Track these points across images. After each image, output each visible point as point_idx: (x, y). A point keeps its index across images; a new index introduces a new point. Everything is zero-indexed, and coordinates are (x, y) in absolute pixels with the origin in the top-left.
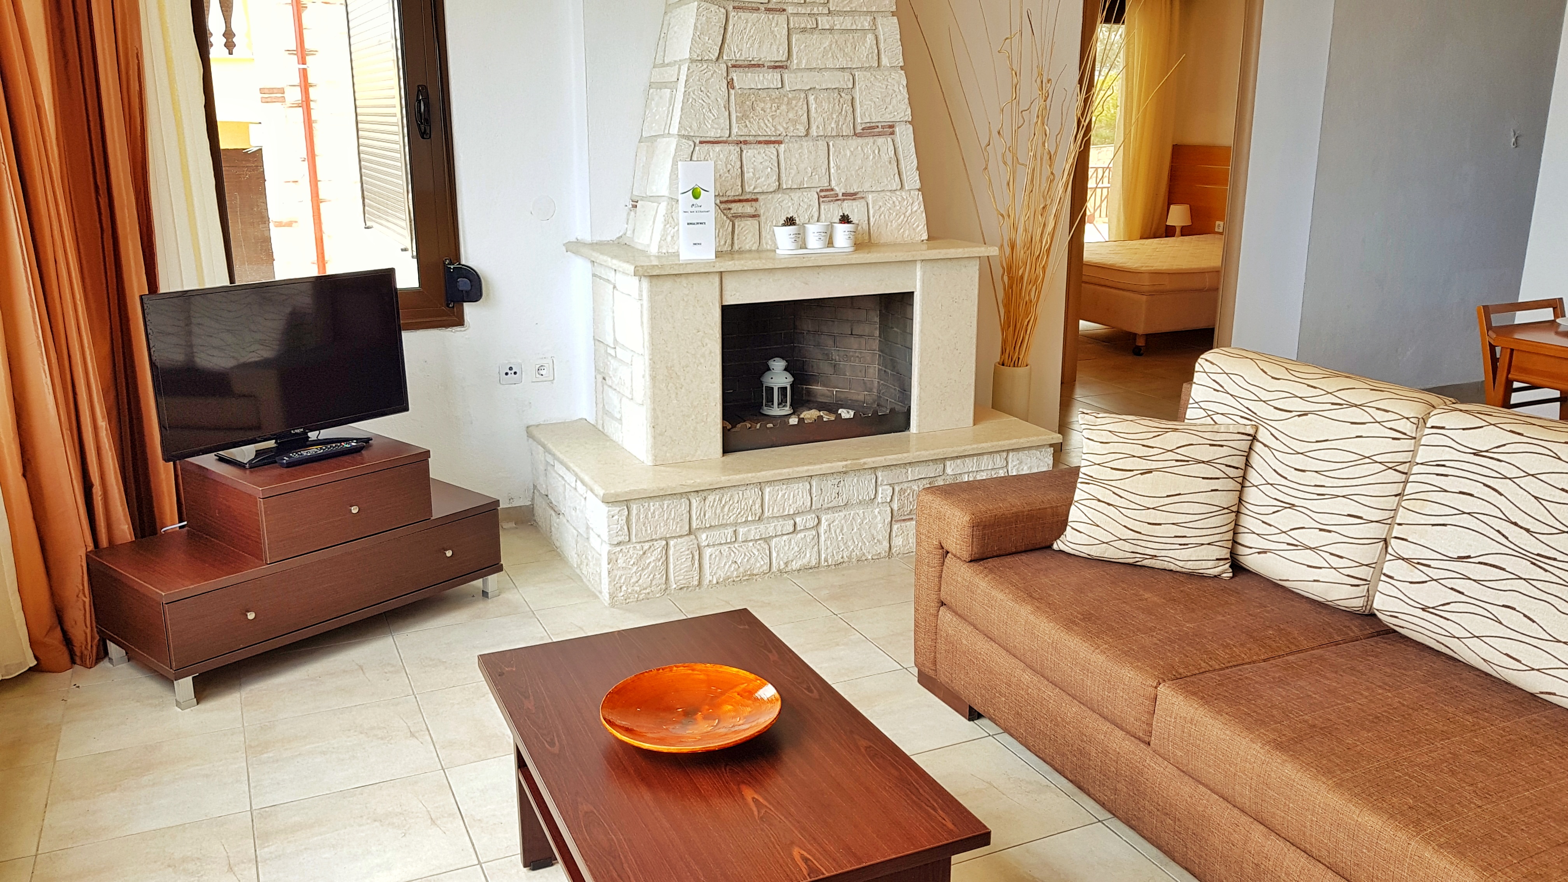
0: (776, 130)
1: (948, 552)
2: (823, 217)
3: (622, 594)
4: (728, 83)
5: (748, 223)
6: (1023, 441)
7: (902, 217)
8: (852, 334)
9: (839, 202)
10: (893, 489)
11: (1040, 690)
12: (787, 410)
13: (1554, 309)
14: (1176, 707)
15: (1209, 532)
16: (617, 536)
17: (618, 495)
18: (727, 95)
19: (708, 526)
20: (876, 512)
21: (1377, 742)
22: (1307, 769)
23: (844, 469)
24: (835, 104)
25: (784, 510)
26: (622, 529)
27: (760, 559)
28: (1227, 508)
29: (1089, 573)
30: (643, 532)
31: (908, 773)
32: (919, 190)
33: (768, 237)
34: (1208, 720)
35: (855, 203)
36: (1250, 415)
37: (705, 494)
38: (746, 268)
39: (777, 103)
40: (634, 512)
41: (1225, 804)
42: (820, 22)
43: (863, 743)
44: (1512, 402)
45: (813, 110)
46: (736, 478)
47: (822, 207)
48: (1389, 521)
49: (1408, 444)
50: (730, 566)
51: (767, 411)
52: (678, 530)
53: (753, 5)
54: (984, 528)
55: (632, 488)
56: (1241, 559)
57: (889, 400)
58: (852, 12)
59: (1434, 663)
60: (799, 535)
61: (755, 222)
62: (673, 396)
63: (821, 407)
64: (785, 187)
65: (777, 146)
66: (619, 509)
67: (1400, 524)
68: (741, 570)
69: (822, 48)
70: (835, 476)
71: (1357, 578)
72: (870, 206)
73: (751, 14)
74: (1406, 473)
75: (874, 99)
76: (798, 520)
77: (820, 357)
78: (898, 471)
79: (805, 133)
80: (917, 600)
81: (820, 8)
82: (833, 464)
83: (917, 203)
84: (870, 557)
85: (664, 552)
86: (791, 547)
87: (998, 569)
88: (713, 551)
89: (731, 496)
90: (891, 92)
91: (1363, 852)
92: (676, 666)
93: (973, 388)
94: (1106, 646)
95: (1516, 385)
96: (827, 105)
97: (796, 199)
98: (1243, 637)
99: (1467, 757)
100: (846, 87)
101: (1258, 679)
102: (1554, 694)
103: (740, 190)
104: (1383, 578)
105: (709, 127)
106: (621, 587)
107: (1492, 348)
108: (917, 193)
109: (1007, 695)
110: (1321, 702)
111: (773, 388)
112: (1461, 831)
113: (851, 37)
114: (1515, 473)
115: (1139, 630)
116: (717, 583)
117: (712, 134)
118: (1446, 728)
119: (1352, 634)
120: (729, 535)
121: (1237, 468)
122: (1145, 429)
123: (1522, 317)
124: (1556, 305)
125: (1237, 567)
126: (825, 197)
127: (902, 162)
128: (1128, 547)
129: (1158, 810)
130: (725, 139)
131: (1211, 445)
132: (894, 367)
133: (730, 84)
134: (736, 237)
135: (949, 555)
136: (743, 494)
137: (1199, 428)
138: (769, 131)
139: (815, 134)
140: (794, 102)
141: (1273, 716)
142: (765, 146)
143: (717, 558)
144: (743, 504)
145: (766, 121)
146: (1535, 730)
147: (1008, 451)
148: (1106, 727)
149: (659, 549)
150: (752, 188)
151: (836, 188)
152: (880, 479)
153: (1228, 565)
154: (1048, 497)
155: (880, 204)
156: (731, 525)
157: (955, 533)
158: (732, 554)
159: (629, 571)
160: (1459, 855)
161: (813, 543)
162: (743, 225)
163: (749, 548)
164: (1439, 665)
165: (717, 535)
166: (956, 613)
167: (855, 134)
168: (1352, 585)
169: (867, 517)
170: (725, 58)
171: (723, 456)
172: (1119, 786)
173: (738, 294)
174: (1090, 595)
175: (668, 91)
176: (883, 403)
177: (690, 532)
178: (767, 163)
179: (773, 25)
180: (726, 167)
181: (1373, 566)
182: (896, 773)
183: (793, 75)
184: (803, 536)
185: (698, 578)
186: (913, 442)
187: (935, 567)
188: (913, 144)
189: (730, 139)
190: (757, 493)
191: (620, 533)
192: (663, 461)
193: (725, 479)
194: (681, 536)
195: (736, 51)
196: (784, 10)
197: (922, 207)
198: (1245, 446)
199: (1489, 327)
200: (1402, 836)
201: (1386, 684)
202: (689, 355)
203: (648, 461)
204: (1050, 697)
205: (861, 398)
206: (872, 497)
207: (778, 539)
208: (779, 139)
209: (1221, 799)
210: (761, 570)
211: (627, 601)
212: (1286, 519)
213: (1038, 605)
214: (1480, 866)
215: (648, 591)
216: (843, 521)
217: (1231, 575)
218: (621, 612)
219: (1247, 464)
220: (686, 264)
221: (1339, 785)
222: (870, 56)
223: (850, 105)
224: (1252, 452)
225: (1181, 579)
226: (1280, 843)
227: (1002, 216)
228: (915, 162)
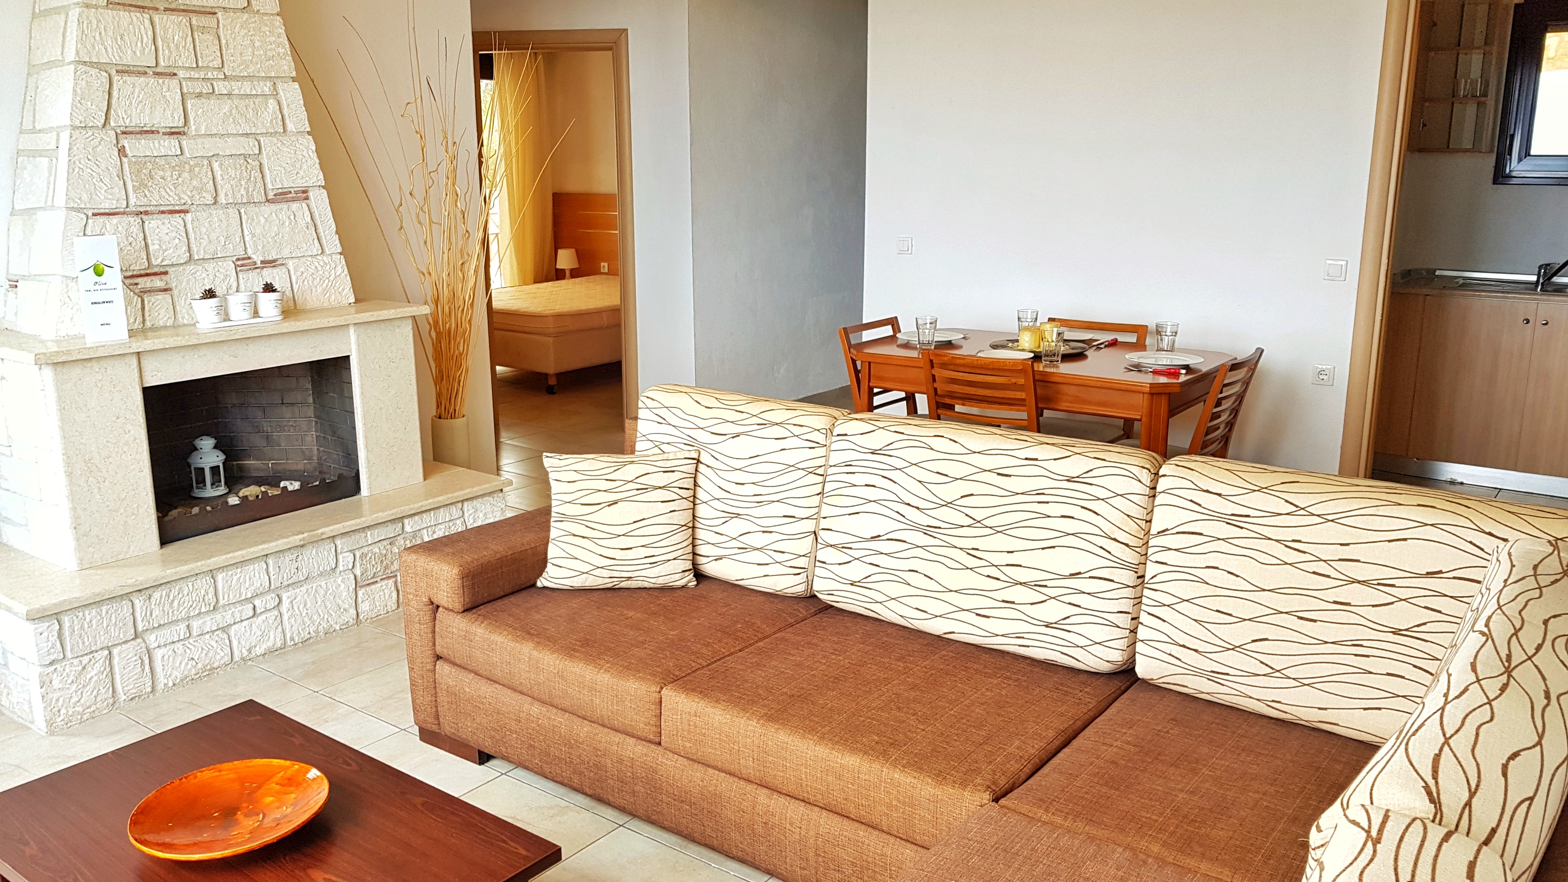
0: (180, 199)
1: (438, 607)
2: (242, 287)
3: (62, 718)
4: (119, 150)
5: (159, 297)
6: (477, 490)
7: (327, 281)
8: (283, 403)
9: (258, 270)
10: (354, 555)
11: (550, 718)
12: (222, 490)
13: (893, 326)
14: (680, 705)
15: (673, 548)
16: (48, 655)
17: (45, 610)
18: (119, 163)
19: (157, 625)
20: (339, 582)
21: (841, 697)
22: (796, 732)
23: (302, 543)
24: (242, 171)
25: (240, 595)
26: (54, 645)
27: (219, 651)
28: (685, 525)
29: (576, 603)
30: (80, 645)
31: (471, 817)
32: (341, 254)
33: (184, 311)
34: (709, 710)
35: (275, 270)
36: (691, 442)
37: (150, 591)
38: (167, 347)
39: (179, 171)
40: (66, 625)
41: (731, 779)
42: (216, 86)
43: (418, 800)
44: (875, 404)
45: (219, 178)
46: (184, 569)
47: (240, 276)
48: (815, 517)
49: (822, 451)
50: (187, 664)
51: (198, 493)
52: (121, 636)
53: (139, 69)
54: (473, 578)
55: (61, 599)
56: (701, 567)
57: (332, 466)
58: (250, 78)
59: (866, 626)
60: (260, 618)
61: (167, 296)
62: (96, 491)
63: (259, 482)
64: (196, 258)
65: (182, 215)
66: (47, 624)
67: (824, 518)
68: (200, 666)
69: (222, 114)
70: (292, 551)
71: (797, 568)
72: (292, 273)
73: (136, 78)
74: (823, 475)
75: (284, 165)
76: (257, 602)
77: (250, 429)
78: (357, 536)
79: (213, 201)
80: (411, 661)
81: (215, 73)
82: (291, 539)
83: (340, 267)
84: (338, 628)
85: (108, 662)
86: (253, 633)
87: (492, 615)
88: (165, 652)
89: (180, 589)
90: (300, 157)
91: (848, 788)
92: (200, 772)
93: (419, 444)
94: (609, 665)
95: (876, 390)
96: (233, 171)
97: (210, 270)
98: (719, 634)
99: (906, 694)
100: (252, 153)
101: (740, 667)
102: (954, 633)
103: (146, 263)
104: (818, 564)
105: (102, 198)
106: (59, 711)
107: (854, 362)
108: (339, 256)
109: (518, 731)
110: (792, 675)
111: (203, 469)
112: (916, 751)
113: (252, 103)
114: (903, 464)
115: (632, 645)
116: (174, 685)
117: (106, 206)
118: (886, 675)
119: (801, 615)
120: (182, 631)
121: (688, 489)
122: (606, 465)
123: (868, 335)
124: (893, 322)
125: (700, 576)
126: (242, 265)
127: (320, 226)
128: (605, 573)
129: (675, 800)
130: (122, 210)
131: (664, 472)
132: (334, 432)
133: (122, 152)
134: (147, 314)
135: (440, 609)
136: (193, 585)
137: (652, 458)
138: (172, 200)
139: (224, 202)
140: (197, 169)
141: (760, 695)
142: (170, 216)
143: (171, 658)
144: (194, 595)
145: (168, 190)
146: (947, 663)
147: (463, 501)
148: (618, 738)
149: (101, 661)
150: (159, 260)
151: (253, 256)
152: (339, 547)
153: (692, 575)
154: (524, 540)
155: (302, 269)
156: (183, 619)
157: (444, 586)
158: (188, 650)
159: (67, 692)
160: (918, 770)
161: (276, 624)
162: (153, 300)
163: (207, 641)
164: (869, 627)
165: (167, 634)
166: (454, 664)
167: (268, 201)
168: (795, 575)
169: (330, 587)
170: (112, 124)
171: (161, 548)
172: (637, 788)
173: (160, 374)
174: (581, 622)
175: (45, 160)
176: (325, 469)
177: (136, 636)
178: (173, 234)
179: (164, 90)
180: (127, 240)
181: (808, 555)
182: (458, 819)
183: (192, 141)
184: (264, 619)
185: (150, 684)
186: (366, 507)
187: (426, 624)
188: (329, 208)
189: (128, 209)
190: (209, 581)
191: (52, 650)
192: (91, 563)
193: (170, 573)
194: (126, 642)
195: (122, 117)
196: (175, 74)
197: (346, 269)
198: (691, 469)
199: (850, 346)
200: (876, 766)
201: (836, 650)
202: (109, 444)
203: (72, 565)
204: (560, 723)
205: (300, 467)
206: (334, 567)
207: (237, 626)
208: (183, 208)
209: (728, 776)
210: (222, 662)
211: (69, 725)
212: (735, 527)
213: (538, 640)
214: (934, 774)
215: (92, 709)
216: (306, 596)
217: (695, 583)
218: (64, 738)
219: (696, 484)
220: (97, 347)
221: (822, 738)
222: (274, 121)
223: (259, 171)
224: (698, 473)
225: (655, 594)
226: (782, 800)
227: (423, 274)
228: (334, 226)
